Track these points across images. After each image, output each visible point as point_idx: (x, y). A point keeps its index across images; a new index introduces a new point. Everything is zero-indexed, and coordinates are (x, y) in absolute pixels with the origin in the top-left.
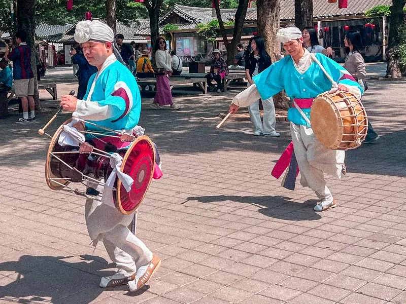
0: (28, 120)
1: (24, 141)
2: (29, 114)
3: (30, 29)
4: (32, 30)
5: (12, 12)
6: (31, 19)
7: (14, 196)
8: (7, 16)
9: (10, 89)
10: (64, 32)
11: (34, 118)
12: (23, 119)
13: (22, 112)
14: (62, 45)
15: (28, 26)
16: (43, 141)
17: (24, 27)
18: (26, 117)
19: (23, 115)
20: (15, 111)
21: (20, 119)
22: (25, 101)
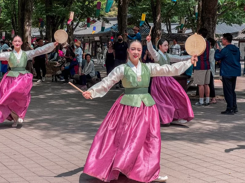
0: (203, 105)
1: (199, 122)
2: (205, 100)
3: (211, 27)
4: (212, 28)
5: (197, 11)
6: (213, 18)
7: (188, 166)
8: (191, 16)
9: (190, 77)
10: (241, 31)
11: (209, 104)
12: (199, 103)
13: (199, 97)
14: (237, 42)
15: (209, 24)
16: (215, 124)
17: (206, 25)
18: (202, 102)
19: (199, 100)
20: (193, 96)
21: (196, 103)
22: (201, 88)
